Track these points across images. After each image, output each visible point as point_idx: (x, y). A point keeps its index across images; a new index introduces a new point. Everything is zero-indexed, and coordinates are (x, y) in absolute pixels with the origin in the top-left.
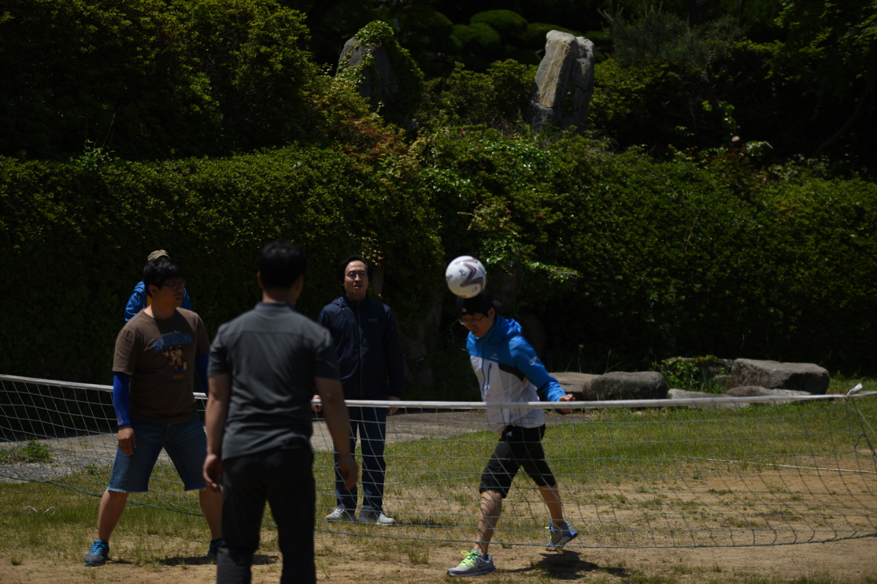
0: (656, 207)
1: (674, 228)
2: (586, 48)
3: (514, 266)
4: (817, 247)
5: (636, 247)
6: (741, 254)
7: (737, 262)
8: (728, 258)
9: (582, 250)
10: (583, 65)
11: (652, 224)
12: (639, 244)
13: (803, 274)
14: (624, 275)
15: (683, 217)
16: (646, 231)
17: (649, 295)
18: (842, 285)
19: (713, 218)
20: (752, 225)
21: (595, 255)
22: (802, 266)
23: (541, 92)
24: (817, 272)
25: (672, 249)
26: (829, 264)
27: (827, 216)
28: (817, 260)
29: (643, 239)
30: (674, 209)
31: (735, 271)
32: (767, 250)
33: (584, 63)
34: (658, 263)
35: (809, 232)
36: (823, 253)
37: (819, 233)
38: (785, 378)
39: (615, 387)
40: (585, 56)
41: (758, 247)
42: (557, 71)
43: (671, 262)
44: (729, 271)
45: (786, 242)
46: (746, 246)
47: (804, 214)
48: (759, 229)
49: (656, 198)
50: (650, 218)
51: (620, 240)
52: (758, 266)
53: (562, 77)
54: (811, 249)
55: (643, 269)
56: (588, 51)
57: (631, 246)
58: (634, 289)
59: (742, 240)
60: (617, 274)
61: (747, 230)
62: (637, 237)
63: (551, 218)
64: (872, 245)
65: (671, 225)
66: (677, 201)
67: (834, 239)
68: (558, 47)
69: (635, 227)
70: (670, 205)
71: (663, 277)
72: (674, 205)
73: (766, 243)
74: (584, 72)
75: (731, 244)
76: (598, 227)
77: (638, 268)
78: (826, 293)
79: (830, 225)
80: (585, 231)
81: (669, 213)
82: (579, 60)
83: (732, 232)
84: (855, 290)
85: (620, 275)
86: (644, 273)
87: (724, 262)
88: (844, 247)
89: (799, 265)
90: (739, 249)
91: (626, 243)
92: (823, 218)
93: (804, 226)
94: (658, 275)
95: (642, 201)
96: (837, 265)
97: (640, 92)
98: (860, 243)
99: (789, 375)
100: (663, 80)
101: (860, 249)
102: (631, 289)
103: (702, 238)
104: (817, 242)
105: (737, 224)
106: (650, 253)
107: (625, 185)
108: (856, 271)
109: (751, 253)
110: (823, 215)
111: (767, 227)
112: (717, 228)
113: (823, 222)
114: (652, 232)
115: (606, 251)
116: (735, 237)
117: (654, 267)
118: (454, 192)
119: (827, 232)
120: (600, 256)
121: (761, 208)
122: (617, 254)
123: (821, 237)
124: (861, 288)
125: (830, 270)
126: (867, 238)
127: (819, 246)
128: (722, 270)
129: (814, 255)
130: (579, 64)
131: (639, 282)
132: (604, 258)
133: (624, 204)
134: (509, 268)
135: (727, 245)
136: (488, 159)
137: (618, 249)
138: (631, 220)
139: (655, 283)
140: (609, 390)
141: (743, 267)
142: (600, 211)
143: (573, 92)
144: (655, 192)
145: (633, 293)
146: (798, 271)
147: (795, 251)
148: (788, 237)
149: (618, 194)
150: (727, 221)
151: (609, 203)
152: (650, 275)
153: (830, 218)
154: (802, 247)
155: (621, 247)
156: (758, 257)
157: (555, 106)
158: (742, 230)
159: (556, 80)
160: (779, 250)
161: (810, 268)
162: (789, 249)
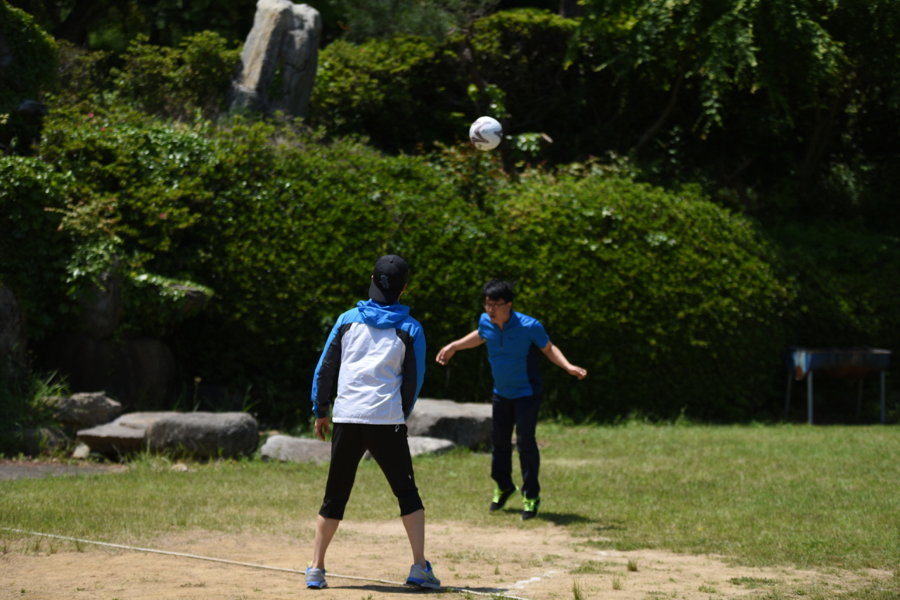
0: (347, 210)
1: (366, 236)
2: (305, 18)
3: (109, 279)
4: (549, 261)
5: (310, 258)
6: (451, 269)
7: (444, 278)
8: (434, 273)
9: (237, 261)
10: (297, 39)
11: (339, 230)
12: (315, 255)
13: (528, 294)
14: (291, 293)
15: (383, 221)
16: (330, 240)
17: (321, 317)
18: (576, 308)
19: (421, 224)
20: (471, 232)
21: (254, 268)
22: (528, 285)
23: (245, 72)
24: (547, 293)
25: (361, 262)
26: (562, 282)
27: (567, 222)
28: (548, 277)
29: (323, 248)
30: (372, 212)
31: (441, 289)
32: (485, 264)
33: (299, 36)
34: (340, 278)
35: (542, 241)
36: (557, 268)
37: (555, 243)
38: (432, 423)
39: (176, 431)
40: (301, 27)
41: (475, 260)
42: (264, 45)
43: (356, 276)
44: (432, 289)
45: (511, 254)
46: (459, 258)
47: (538, 220)
48: (479, 238)
49: (351, 199)
50: (338, 223)
51: (291, 250)
52: (470, 283)
53: (269, 52)
54: (541, 263)
55: (318, 286)
56: (306, 21)
57: (304, 257)
58: (301, 311)
59: (453, 251)
60: (280, 291)
61: (463, 238)
62: (315, 246)
63: (187, 220)
64: (620, 259)
65: (364, 232)
66: (377, 203)
67: (572, 251)
68: (267, 16)
69: (315, 234)
70: (368, 207)
71: (345, 295)
72: (372, 208)
73: (485, 255)
74: (298, 46)
75: (440, 255)
76: (263, 233)
77: (312, 284)
78: (555, 319)
79: (569, 234)
80: (243, 238)
81: (363, 218)
82: (292, 32)
83: (442, 241)
84: (593, 314)
85: (285, 292)
86: (319, 292)
87: (426, 278)
88: (585, 261)
89: (524, 283)
90: (449, 261)
91: (299, 253)
92: (562, 226)
93: (537, 234)
94: (338, 293)
95: (332, 202)
96: (572, 284)
97: (404, 74)
98: (606, 256)
99: (437, 420)
100: (438, 61)
101: (604, 264)
102: (298, 311)
103: (402, 247)
104: (551, 253)
105: (451, 231)
106: (330, 266)
107: (315, 183)
108: (596, 291)
109: (464, 267)
110: (562, 221)
111: (489, 236)
112: (423, 237)
113: (561, 230)
114: (337, 240)
115: (268, 262)
116: (445, 247)
117: (333, 282)
118: (37, 186)
119: (565, 242)
120: (261, 270)
121: (490, 212)
122: (283, 267)
123: (555, 248)
124: (601, 312)
125: (563, 289)
126: (614, 250)
127: (553, 260)
128: (424, 287)
129: (544, 271)
130: (292, 37)
131: (309, 302)
132: (266, 271)
133: (306, 206)
134: (102, 282)
135: (434, 257)
136: (106, 147)
137: (287, 260)
138: (312, 226)
139: (332, 303)
140: (168, 436)
141: (451, 284)
142: (271, 214)
143: (283, 71)
144: (353, 192)
145: (300, 315)
146: (522, 291)
147: (520, 265)
148: (515, 249)
149: (301, 193)
150: (439, 228)
151: (285, 204)
152: (326, 293)
153: (572, 226)
154: (531, 261)
155: (290, 259)
156: (472, 272)
157: (260, 87)
158: (456, 237)
159: (263, 56)
160: (500, 264)
161: (537, 286)
162: (513, 262)
